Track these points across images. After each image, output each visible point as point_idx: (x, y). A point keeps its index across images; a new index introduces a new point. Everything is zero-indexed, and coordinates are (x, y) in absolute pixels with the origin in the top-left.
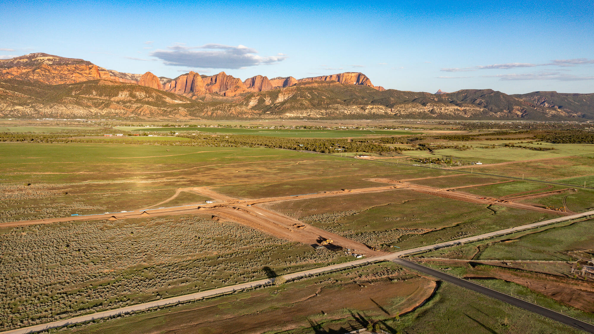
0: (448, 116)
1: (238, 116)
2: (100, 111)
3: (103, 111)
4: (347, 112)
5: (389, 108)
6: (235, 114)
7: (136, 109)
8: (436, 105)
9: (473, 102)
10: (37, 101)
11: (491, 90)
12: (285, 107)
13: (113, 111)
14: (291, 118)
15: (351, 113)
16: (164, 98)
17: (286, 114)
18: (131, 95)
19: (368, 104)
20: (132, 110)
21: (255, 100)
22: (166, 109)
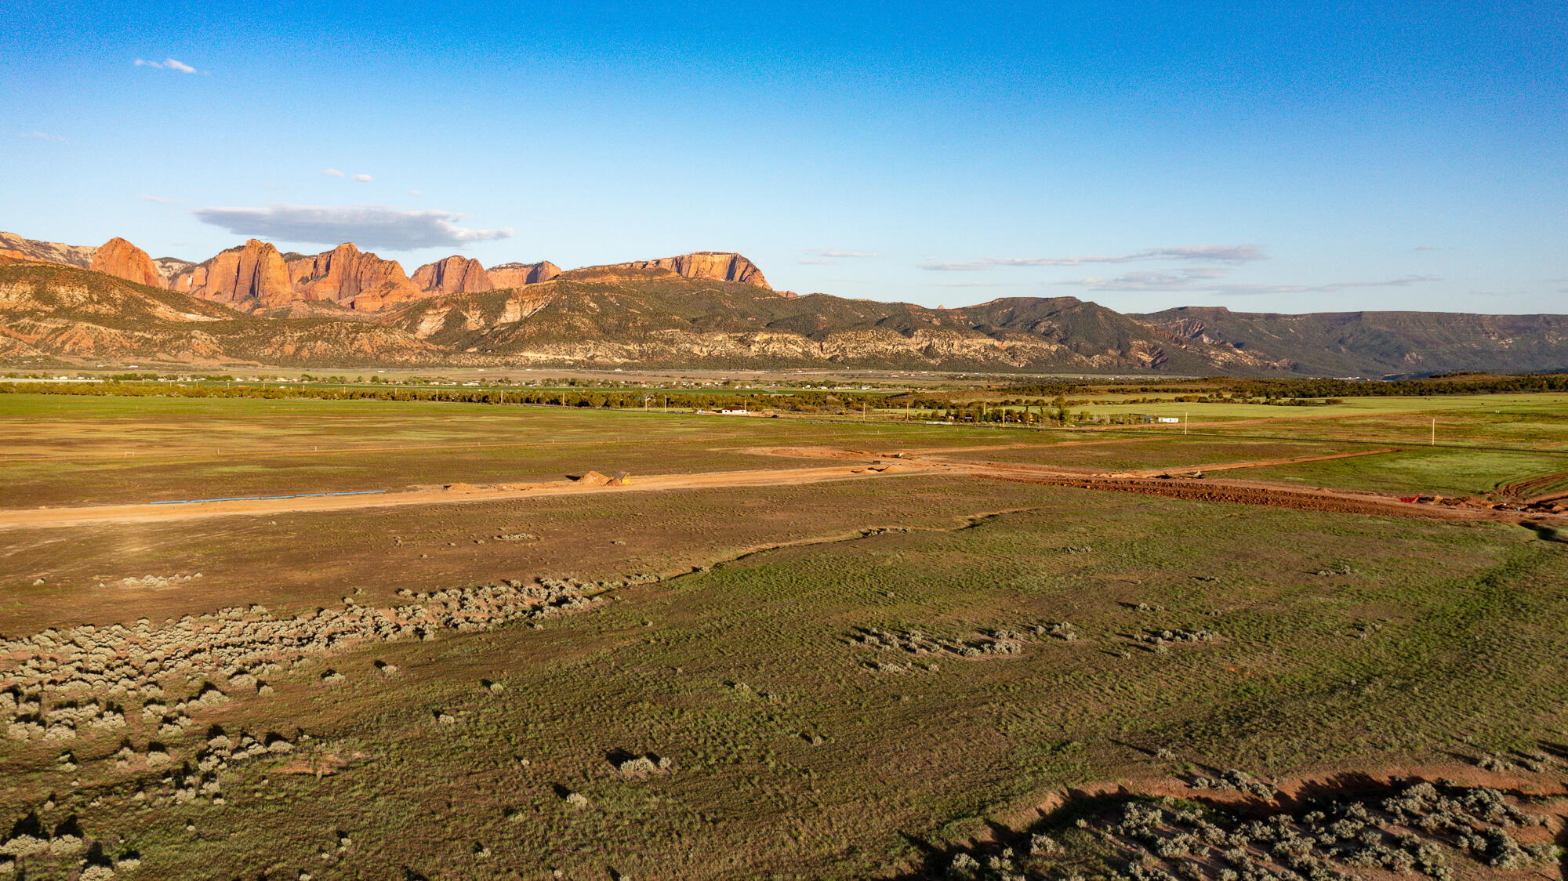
0: (970, 363)
1: (378, 358)
4: (701, 351)
5: (815, 340)
6: (370, 351)
7: (49, 335)
8: (939, 336)
9: (1031, 327)
11: (1073, 299)
12: (523, 336)
14: (537, 365)
15: (710, 354)
16: (150, 306)
17: (525, 354)
18: (39, 295)
19: (756, 330)
20: (38, 337)
21: (437, 318)
22: (149, 336)
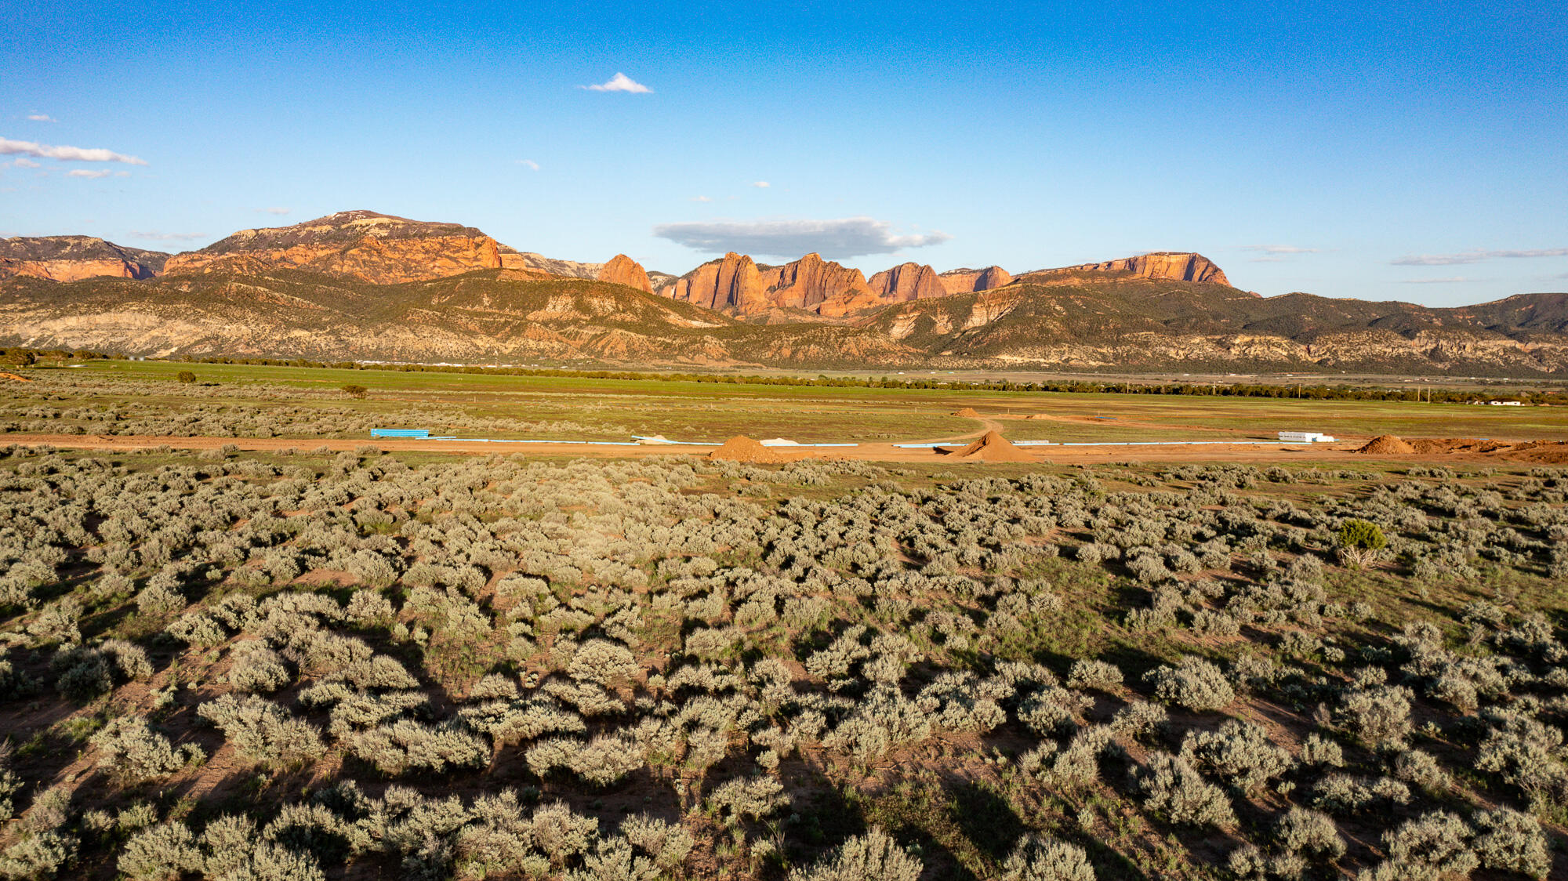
0: (1487, 367)
1: (864, 361)
2: (498, 345)
3: (507, 345)
4: (1177, 354)
5: (1301, 343)
6: (857, 354)
7: (591, 340)
8: (1447, 337)
9: (1559, 327)
10: (344, 319)
12: (997, 339)
13: (532, 344)
14: (1013, 367)
15: (1186, 357)
16: (664, 314)
17: (1001, 357)
18: (580, 306)
19: (1235, 333)
20: (582, 342)
21: (907, 323)
22: (669, 341)
